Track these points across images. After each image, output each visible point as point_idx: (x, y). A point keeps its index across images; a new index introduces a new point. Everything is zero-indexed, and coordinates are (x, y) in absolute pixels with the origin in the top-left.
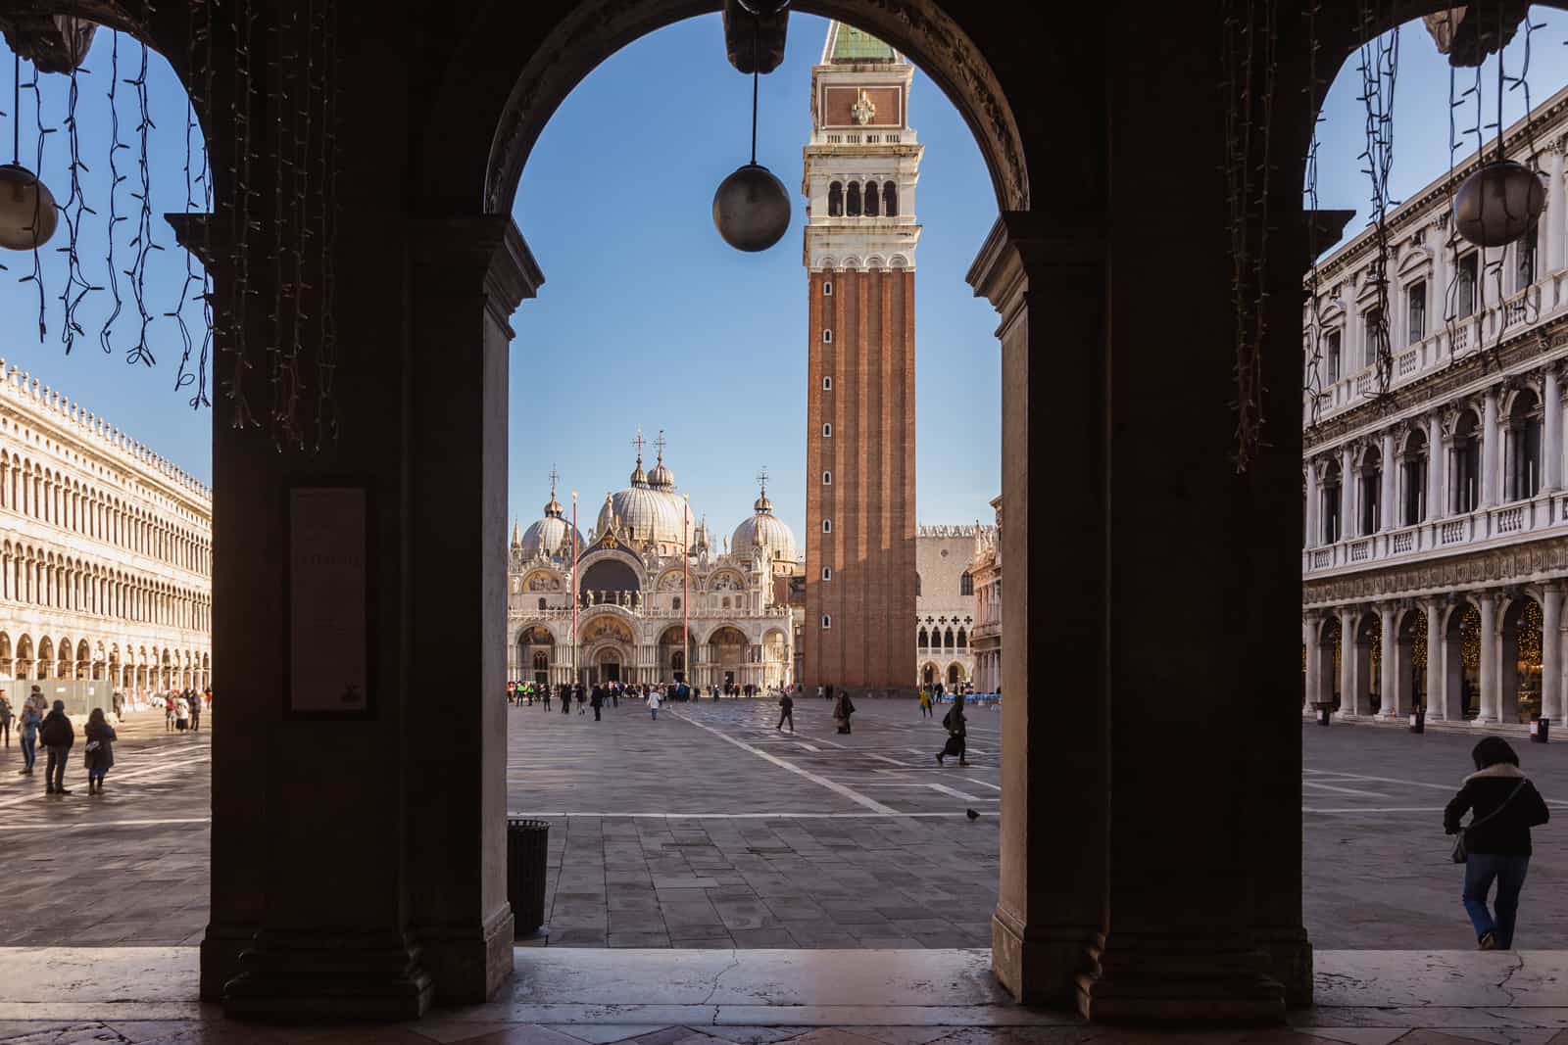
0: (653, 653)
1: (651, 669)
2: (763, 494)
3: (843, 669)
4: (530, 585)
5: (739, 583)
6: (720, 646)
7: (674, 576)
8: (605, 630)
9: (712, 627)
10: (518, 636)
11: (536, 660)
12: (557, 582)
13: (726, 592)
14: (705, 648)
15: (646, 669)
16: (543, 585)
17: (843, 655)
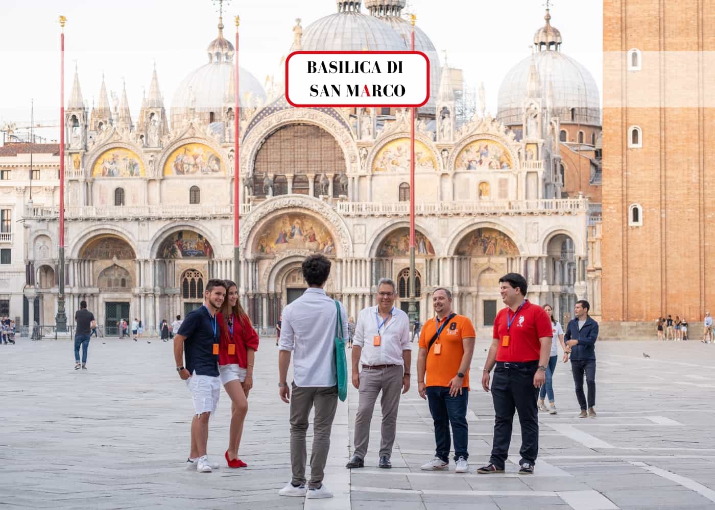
0: (366, 272)
1: (364, 296)
2: (548, 19)
3: (664, 293)
4: (176, 166)
5: (504, 158)
6: (474, 260)
7: (399, 149)
8: (292, 235)
9: (459, 227)
10: (157, 246)
11: (185, 283)
12: (218, 160)
13: (482, 172)
14: (448, 263)
15: (356, 296)
16: (195, 165)
17: (664, 270)
